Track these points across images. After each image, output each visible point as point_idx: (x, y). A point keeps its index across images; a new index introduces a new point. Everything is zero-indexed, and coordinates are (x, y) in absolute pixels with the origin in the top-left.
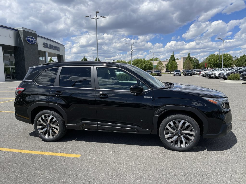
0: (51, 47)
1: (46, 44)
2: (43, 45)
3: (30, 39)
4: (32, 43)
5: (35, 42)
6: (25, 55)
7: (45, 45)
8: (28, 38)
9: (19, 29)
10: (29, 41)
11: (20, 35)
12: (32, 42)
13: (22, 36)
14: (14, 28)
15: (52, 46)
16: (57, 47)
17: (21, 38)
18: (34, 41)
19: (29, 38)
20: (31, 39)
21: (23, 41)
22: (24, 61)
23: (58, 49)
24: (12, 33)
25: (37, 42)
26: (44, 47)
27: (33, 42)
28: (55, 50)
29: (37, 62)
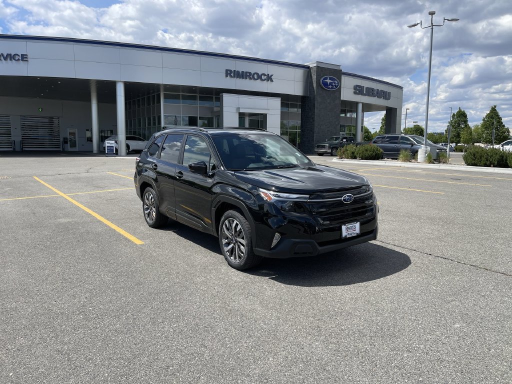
0: (370, 92)
1: (360, 86)
2: (354, 89)
3: (327, 82)
4: (332, 88)
5: (336, 86)
6: (316, 111)
7: (358, 90)
8: (324, 79)
9: (311, 66)
10: (326, 84)
11: (312, 75)
12: (330, 86)
13: (314, 77)
14: (305, 64)
15: (373, 90)
16: (384, 92)
17: (313, 81)
18: (335, 83)
19: (327, 79)
20: (329, 81)
21: (315, 85)
22: (314, 121)
23: (385, 95)
24: (300, 73)
25: (340, 86)
26: (355, 93)
27: (332, 86)
28: (378, 97)
29: (337, 123)
